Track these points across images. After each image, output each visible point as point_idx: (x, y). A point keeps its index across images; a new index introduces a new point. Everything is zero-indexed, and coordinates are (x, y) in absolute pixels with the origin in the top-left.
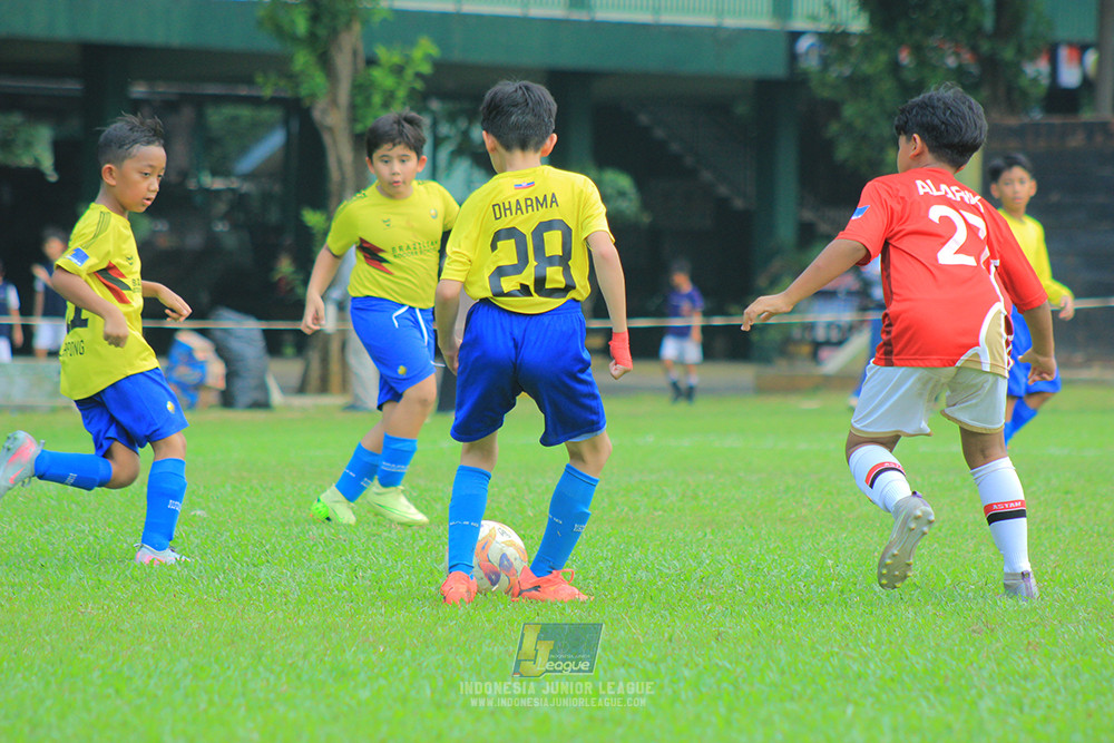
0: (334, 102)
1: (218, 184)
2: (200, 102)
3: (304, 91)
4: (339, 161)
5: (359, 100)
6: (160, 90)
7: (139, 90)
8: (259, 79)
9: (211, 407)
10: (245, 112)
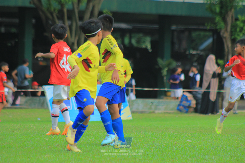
0: (226, 30)
1: (194, 52)
2: (190, 31)
3: (218, 27)
4: (228, 46)
5: (233, 30)
6: (179, 27)
7: (174, 27)
8: (206, 24)
9: (192, 112)
10: (202, 33)
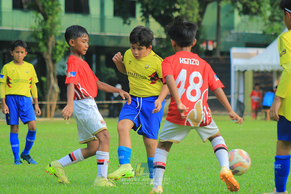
0: (48, 53)
3: (41, 51)
4: (49, 67)
5: (54, 53)
8: (32, 48)
